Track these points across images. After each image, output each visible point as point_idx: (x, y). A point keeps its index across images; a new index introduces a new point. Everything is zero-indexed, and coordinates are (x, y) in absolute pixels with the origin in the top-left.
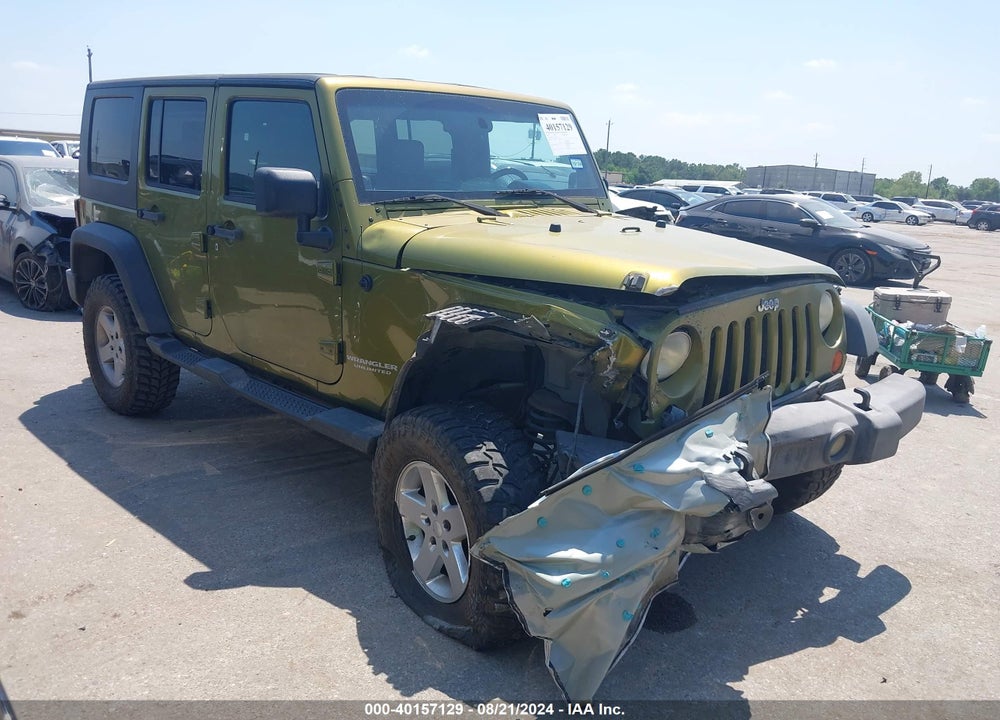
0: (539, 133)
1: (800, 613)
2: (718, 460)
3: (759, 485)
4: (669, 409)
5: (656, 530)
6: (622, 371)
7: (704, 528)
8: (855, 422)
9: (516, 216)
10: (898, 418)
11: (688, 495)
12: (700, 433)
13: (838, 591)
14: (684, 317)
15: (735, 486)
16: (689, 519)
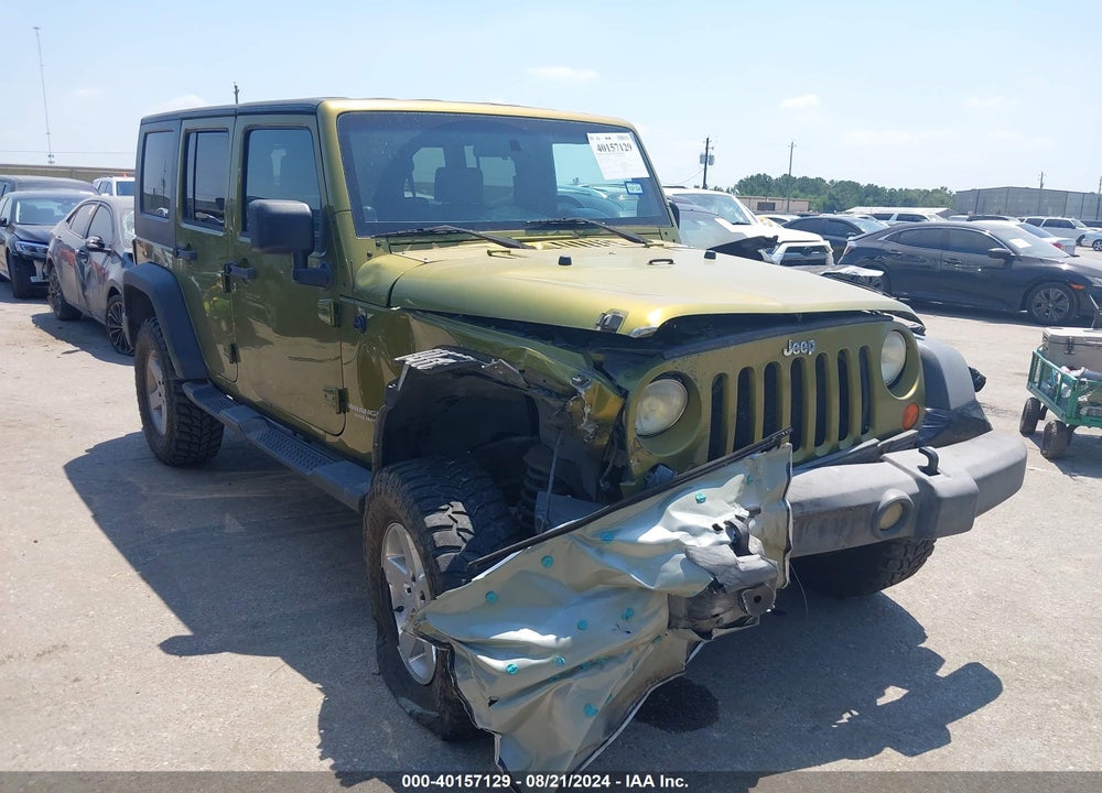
0: (712, 157)
1: (847, 715)
2: (706, 530)
3: (753, 561)
4: (654, 469)
5: (629, 610)
6: (601, 425)
7: (690, 611)
8: (915, 489)
9: (545, 248)
10: (974, 485)
11: (666, 571)
12: (690, 497)
13: (905, 692)
14: (671, 362)
15: (720, 561)
16: (672, 600)
